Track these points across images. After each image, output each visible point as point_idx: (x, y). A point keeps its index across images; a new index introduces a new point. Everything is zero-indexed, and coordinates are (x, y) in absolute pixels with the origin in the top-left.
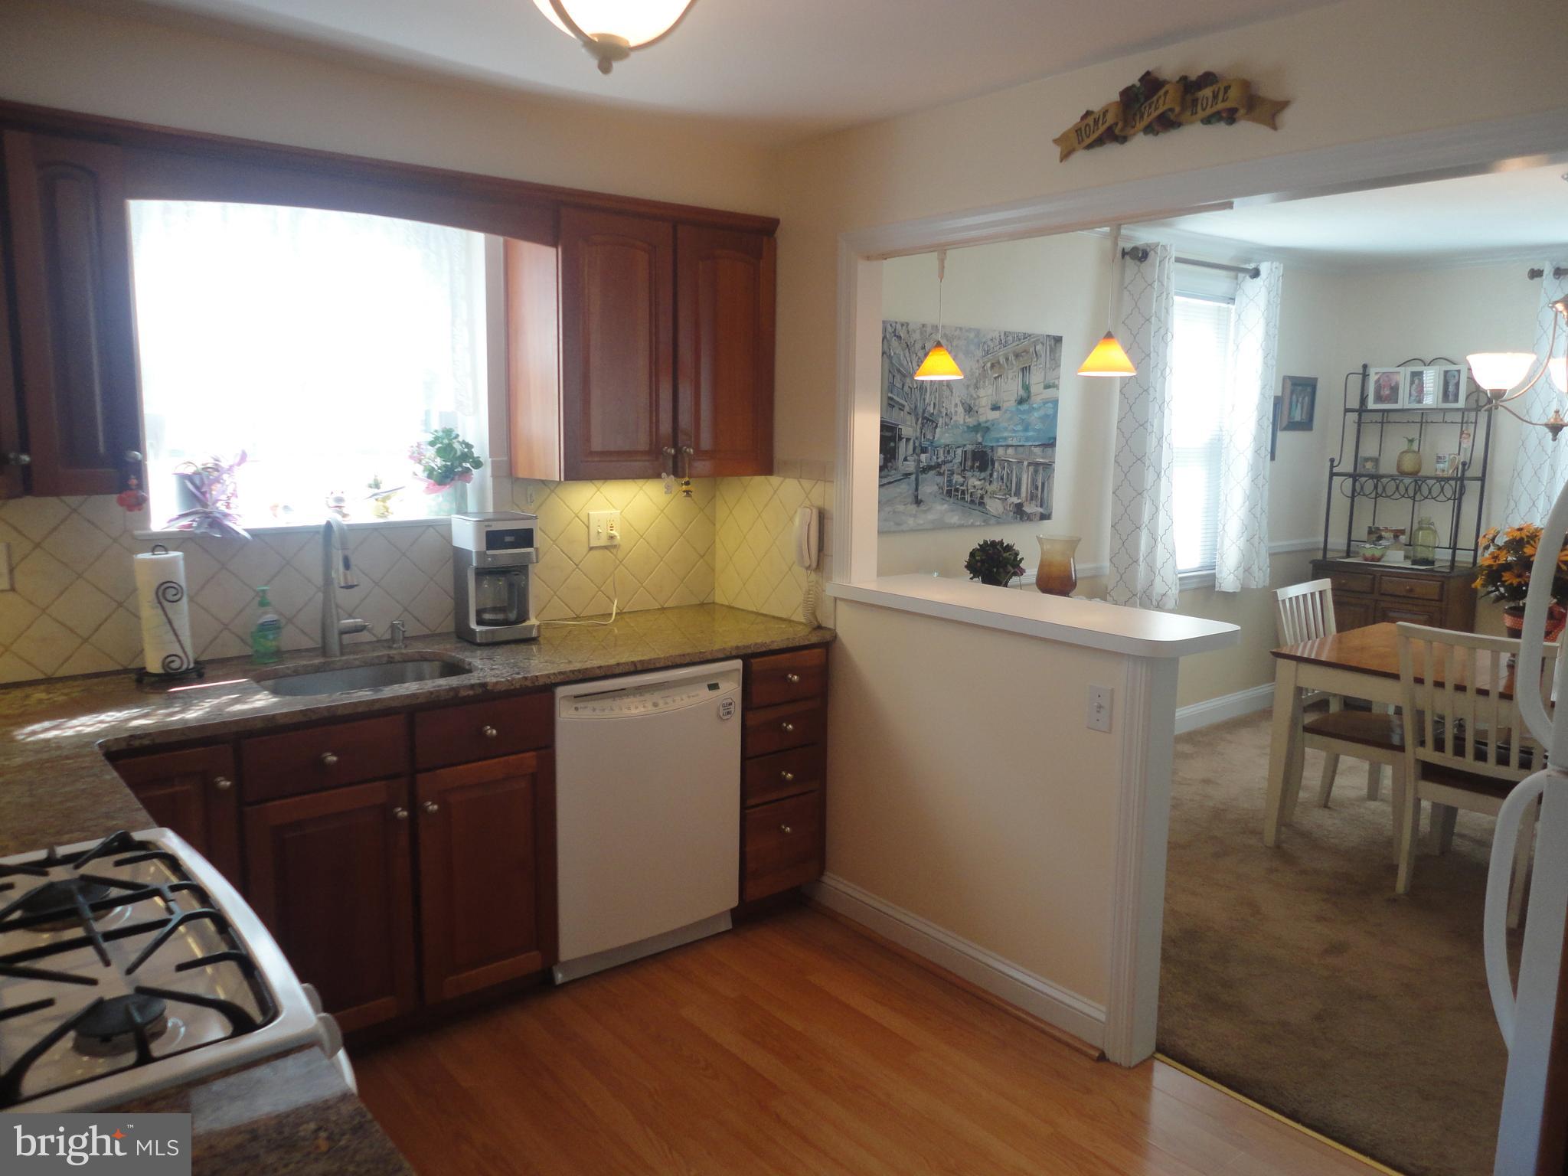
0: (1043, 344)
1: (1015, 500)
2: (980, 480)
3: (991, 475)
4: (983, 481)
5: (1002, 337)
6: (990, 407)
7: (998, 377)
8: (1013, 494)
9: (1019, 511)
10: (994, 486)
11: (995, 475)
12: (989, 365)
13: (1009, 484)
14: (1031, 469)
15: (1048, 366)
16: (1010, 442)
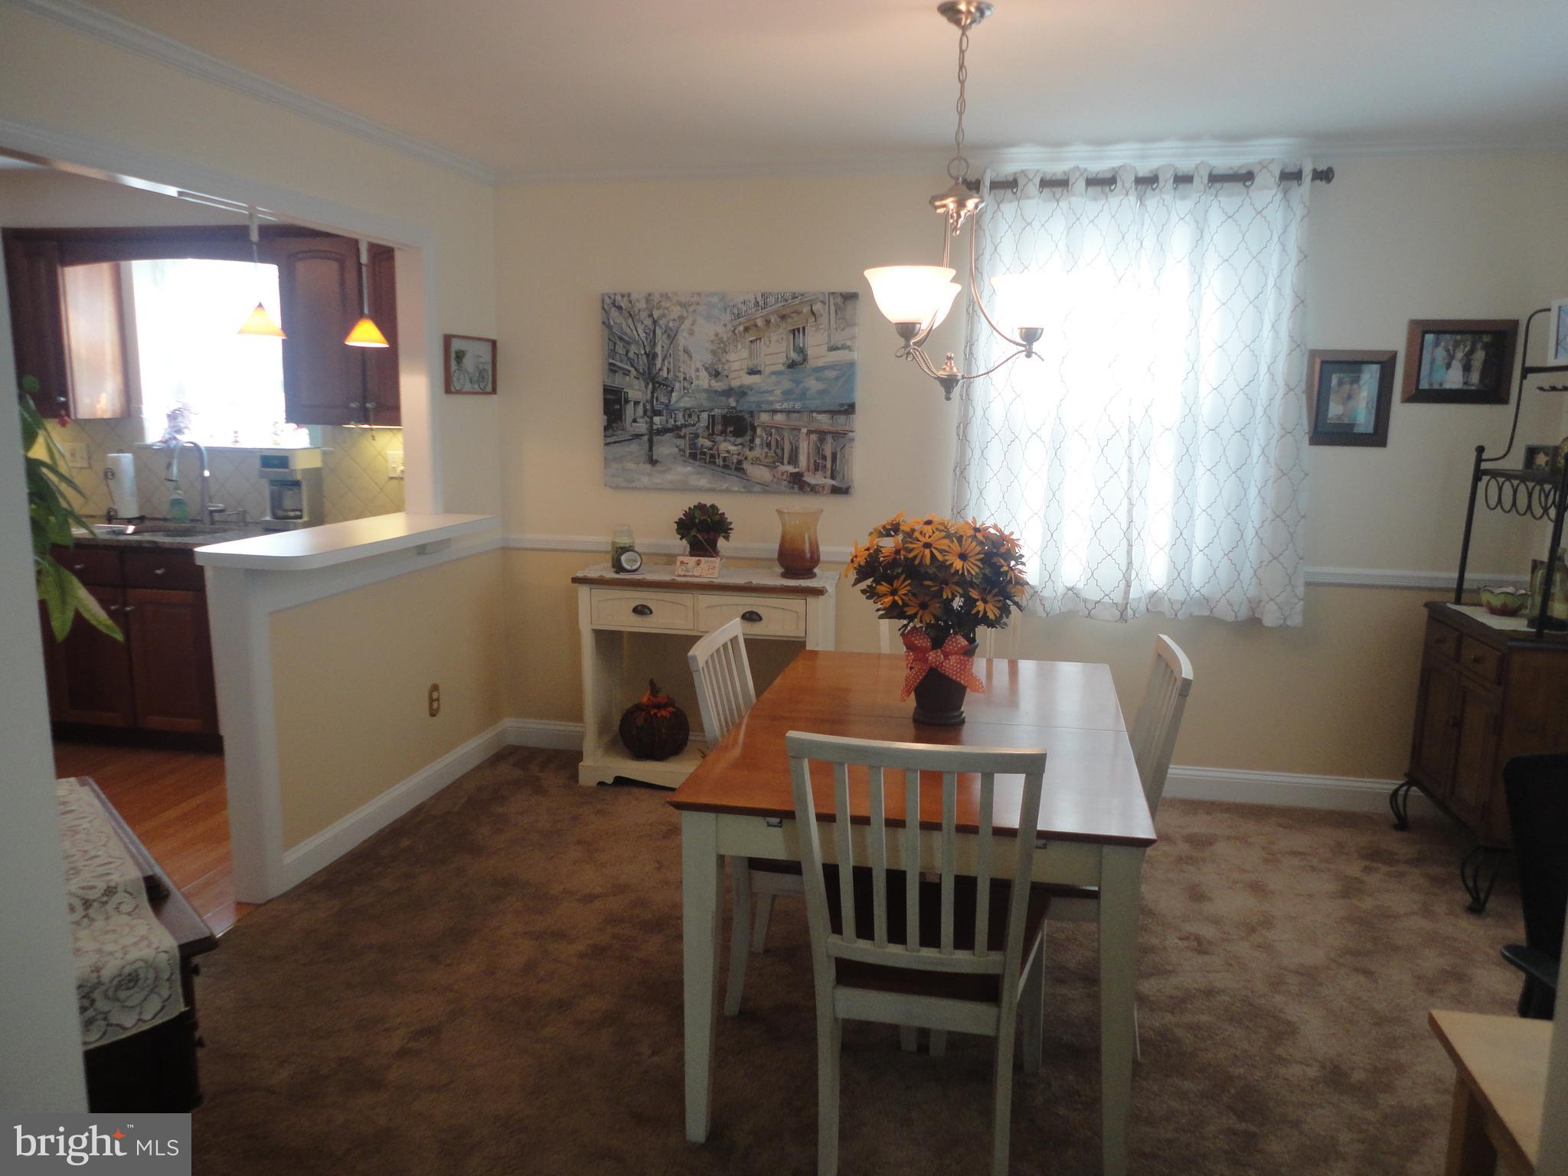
0: (824, 303)
1: (791, 469)
2: (736, 445)
3: (752, 441)
4: (740, 447)
5: (759, 299)
6: (746, 370)
7: (756, 340)
8: (786, 461)
9: (797, 482)
10: (758, 452)
11: (758, 441)
12: (741, 328)
13: (779, 451)
14: (814, 437)
15: (833, 325)
16: (778, 406)
